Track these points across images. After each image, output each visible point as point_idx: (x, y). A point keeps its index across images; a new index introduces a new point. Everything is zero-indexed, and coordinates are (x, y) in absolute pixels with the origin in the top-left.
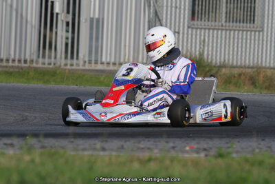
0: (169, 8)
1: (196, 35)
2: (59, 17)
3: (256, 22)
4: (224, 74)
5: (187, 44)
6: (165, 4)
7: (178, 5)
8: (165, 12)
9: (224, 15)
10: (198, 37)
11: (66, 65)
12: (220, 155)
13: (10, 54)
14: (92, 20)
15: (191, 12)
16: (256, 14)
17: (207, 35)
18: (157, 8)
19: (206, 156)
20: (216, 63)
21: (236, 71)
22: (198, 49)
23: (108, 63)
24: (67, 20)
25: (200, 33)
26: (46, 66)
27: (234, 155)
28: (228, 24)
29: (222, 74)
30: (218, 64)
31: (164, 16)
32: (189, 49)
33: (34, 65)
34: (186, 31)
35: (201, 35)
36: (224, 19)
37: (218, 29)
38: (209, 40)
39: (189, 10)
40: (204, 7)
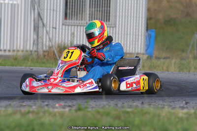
0: (49, 11)
1: (68, 30)
3: (110, 21)
5: (62, 36)
6: (46, 8)
7: (55, 9)
8: (45, 13)
9: (88, 16)
12: (79, 109)
15: (64, 14)
16: (111, 15)
17: (76, 30)
18: (40, 11)
19: (70, 110)
22: (70, 39)
23: (5, 51)
25: (71, 28)
27: (90, 110)
31: (45, 16)
32: (63, 39)
34: (61, 27)
35: (71, 30)
36: (88, 19)
37: (83, 26)
38: (77, 33)
39: (63, 12)
40: (73, 10)
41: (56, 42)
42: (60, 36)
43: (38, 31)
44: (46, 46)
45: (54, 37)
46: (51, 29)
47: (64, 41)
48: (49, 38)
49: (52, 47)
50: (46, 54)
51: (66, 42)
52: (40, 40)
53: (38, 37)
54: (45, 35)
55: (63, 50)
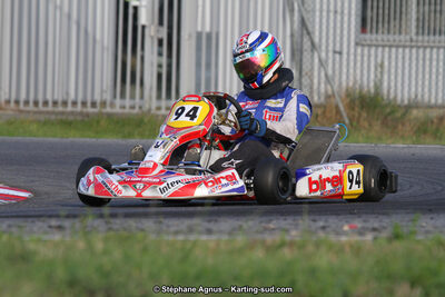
0: (324, 14)
1: (369, 56)
2: (147, 31)
4: (416, 118)
5: (355, 71)
6: (318, 6)
7: (339, 10)
8: (317, 20)
9: (414, 23)
10: (372, 59)
11: (159, 108)
13: (67, 94)
14: (199, 35)
15: (359, 20)
17: (386, 56)
18: (304, 13)
20: (402, 101)
21: (434, 114)
22: (372, 76)
24: (160, 36)
25: (376, 52)
26: (127, 110)
28: (420, 38)
29: (412, 117)
30: (406, 102)
31: (317, 27)
32: (358, 78)
33: (108, 110)
34: (352, 50)
35: (376, 56)
36: (414, 30)
37: (404, 47)
38: (390, 63)
39: (357, 15)
40: (381, 11)
41: (340, 83)
42: (351, 71)
43: (301, 60)
44: (319, 93)
45: (337, 72)
46: (331, 54)
47: (359, 82)
48: (326, 75)
49: (334, 95)
51: (365, 83)
52: (305, 80)
53: (301, 73)
54: (316, 68)
55: (357, 102)
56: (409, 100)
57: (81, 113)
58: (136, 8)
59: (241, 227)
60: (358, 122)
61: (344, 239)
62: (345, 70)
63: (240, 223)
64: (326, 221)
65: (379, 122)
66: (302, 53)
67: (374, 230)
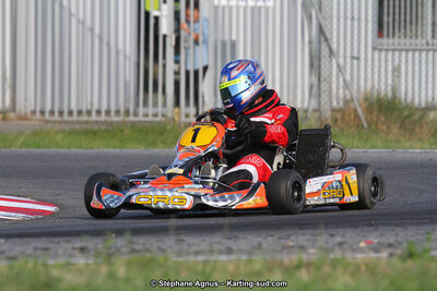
0: (342, 20)
1: (386, 61)
2: (168, 40)
4: (433, 121)
5: (373, 76)
6: (335, 14)
7: (356, 17)
8: (335, 27)
9: (430, 28)
10: (390, 63)
13: (92, 104)
15: (376, 25)
17: (403, 60)
18: (322, 20)
20: (420, 104)
22: (390, 81)
25: (393, 57)
26: (150, 118)
28: (436, 41)
29: (430, 120)
30: (423, 105)
31: (335, 33)
32: (376, 83)
33: (132, 118)
34: (370, 56)
35: (393, 61)
36: (430, 35)
37: (421, 50)
38: (407, 68)
39: (373, 22)
40: (397, 17)
41: (359, 88)
42: (369, 76)
43: (320, 66)
44: (338, 98)
45: (355, 78)
46: (348, 60)
47: (377, 87)
48: (344, 81)
49: (352, 100)
50: (339, 116)
51: (383, 87)
52: (324, 86)
53: (319, 79)
54: (334, 73)
55: (375, 106)
56: (426, 103)
57: (105, 122)
58: (157, 18)
59: (260, 245)
60: (377, 125)
61: (359, 256)
62: (362, 75)
63: (259, 239)
64: (343, 236)
65: (398, 125)
66: (320, 60)
67: (390, 245)
